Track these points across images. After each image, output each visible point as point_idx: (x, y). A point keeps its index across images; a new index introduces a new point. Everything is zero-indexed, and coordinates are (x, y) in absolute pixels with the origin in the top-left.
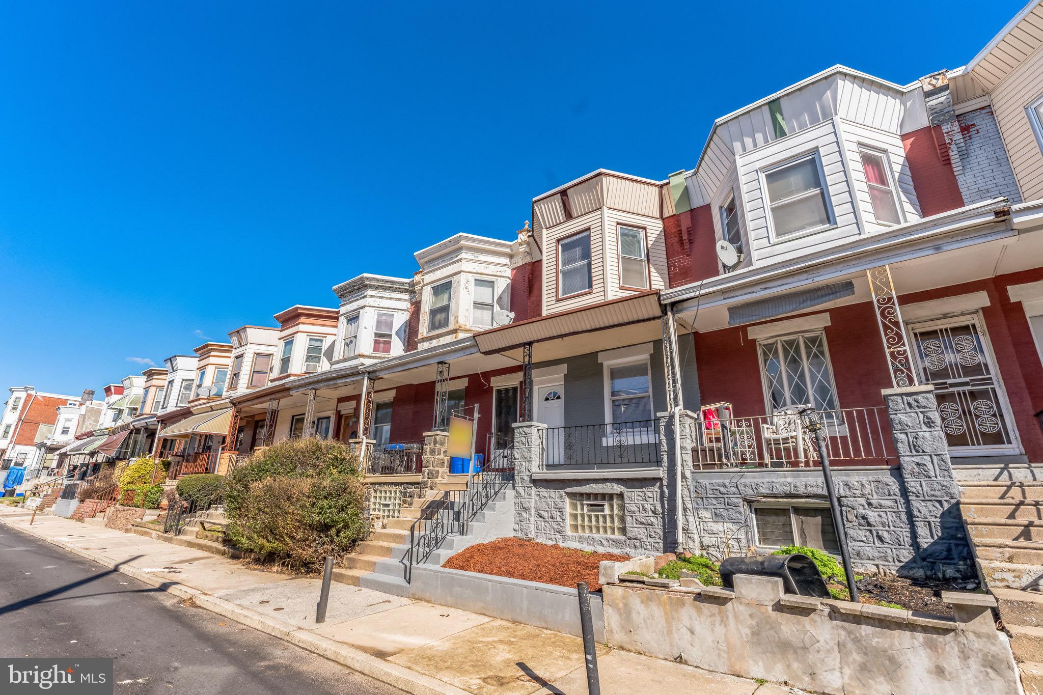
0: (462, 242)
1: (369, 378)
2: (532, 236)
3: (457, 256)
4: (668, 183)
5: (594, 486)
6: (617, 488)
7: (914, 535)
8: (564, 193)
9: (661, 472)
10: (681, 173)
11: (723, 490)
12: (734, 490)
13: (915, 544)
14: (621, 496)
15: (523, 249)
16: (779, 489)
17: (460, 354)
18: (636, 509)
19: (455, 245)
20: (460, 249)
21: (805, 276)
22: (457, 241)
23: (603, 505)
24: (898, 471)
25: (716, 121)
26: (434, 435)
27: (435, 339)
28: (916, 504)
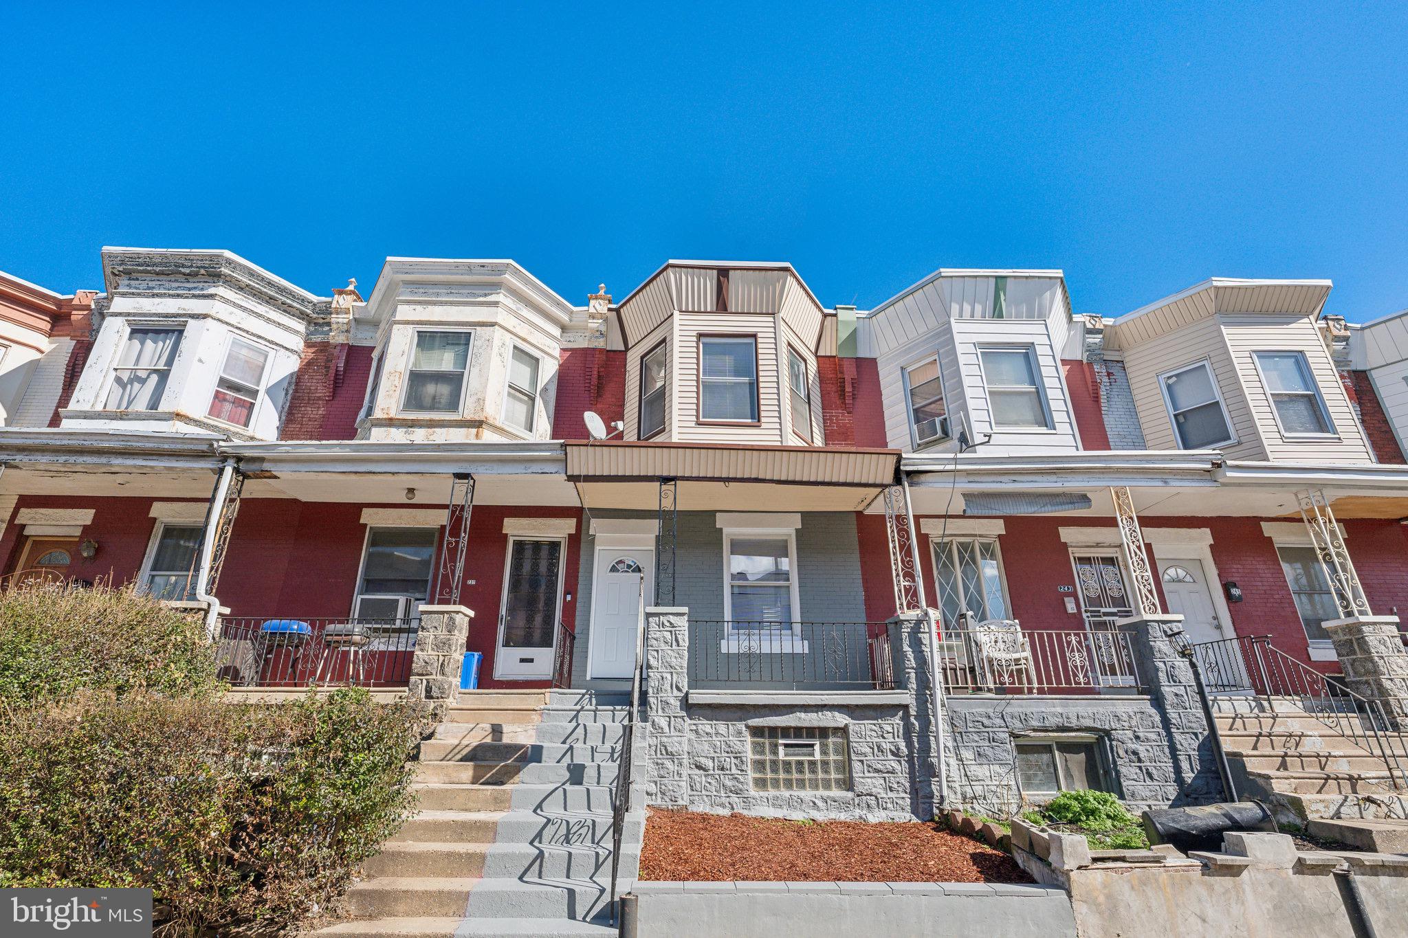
0: (506, 276)
1: (237, 471)
2: (618, 311)
3: (486, 295)
4: (835, 315)
5: (803, 715)
6: (841, 720)
7: (1178, 770)
8: (723, 272)
9: (906, 697)
10: (852, 309)
11: (986, 721)
12: (999, 721)
13: (1179, 780)
14: (844, 731)
15: (594, 324)
16: (1052, 722)
17: (519, 468)
18: (868, 750)
19: (492, 275)
20: (496, 286)
21: (1054, 478)
22: (499, 271)
23: (812, 746)
24: (1158, 702)
25: (942, 270)
26: (447, 612)
27: (421, 426)
28: (1178, 737)
